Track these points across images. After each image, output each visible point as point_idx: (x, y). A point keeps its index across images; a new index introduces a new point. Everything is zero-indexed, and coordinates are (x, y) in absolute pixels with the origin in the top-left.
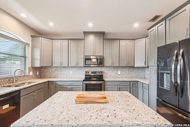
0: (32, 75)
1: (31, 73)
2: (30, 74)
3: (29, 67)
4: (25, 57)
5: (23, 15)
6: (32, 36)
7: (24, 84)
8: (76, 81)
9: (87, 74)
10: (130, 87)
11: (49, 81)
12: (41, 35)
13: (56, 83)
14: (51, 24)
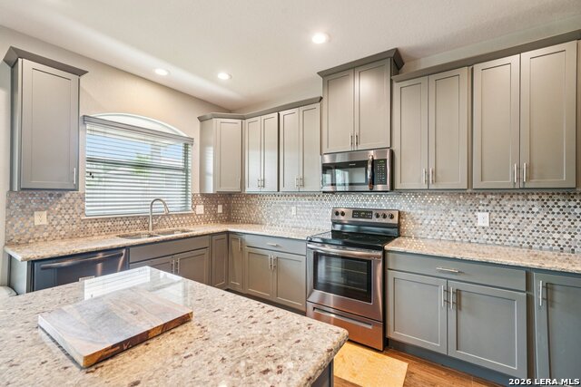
0: (203, 212)
1: (200, 209)
2: (197, 210)
3: (193, 195)
4: (185, 170)
5: (161, 71)
6: (201, 119)
7: (173, 232)
8: (288, 238)
9: (336, 218)
10: (529, 300)
11: (228, 233)
12: (230, 112)
13: (242, 239)
14: (223, 76)
